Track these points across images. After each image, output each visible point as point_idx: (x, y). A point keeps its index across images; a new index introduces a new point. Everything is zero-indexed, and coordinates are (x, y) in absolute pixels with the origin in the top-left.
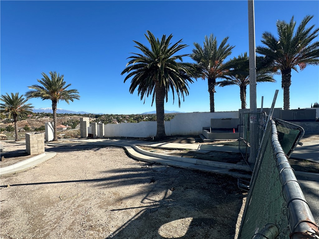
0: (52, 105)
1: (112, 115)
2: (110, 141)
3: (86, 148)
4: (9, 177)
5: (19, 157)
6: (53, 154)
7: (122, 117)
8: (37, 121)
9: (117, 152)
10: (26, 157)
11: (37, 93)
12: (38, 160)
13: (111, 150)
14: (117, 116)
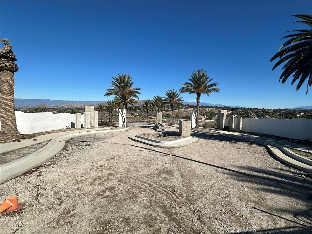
0: (197, 98)
1: (250, 109)
2: (248, 136)
3: (222, 139)
4: (170, 149)
5: (175, 137)
6: (196, 139)
7: (262, 112)
8: (184, 111)
9: (257, 150)
10: (179, 137)
11: (187, 89)
12: (186, 141)
13: (250, 146)
14: (256, 110)
